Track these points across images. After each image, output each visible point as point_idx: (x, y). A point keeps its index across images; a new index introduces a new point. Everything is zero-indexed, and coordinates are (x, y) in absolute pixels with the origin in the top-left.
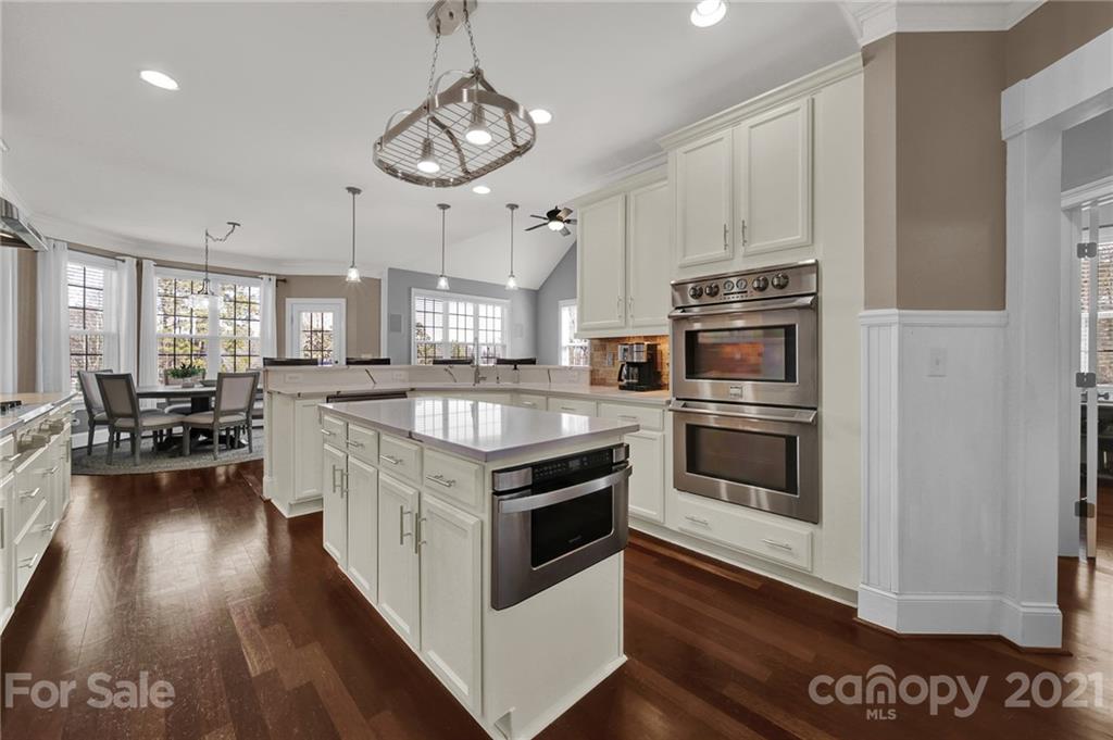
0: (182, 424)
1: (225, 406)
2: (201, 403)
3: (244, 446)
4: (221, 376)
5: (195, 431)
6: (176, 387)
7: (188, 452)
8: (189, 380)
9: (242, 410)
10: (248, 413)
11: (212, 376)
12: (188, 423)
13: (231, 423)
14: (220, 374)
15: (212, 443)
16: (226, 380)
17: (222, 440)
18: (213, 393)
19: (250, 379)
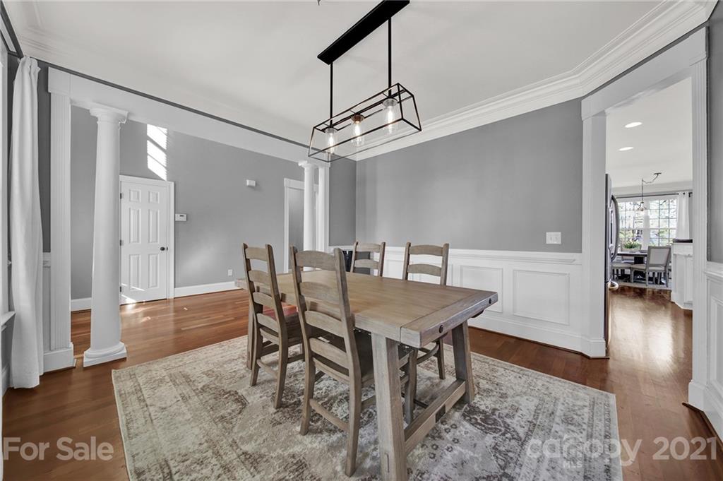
0: (630, 268)
1: (652, 262)
2: (639, 260)
3: (663, 284)
4: (650, 248)
5: (637, 273)
6: (628, 252)
7: (633, 281)
8: (633, 249)
9: (662, 265)
10: (665, 267)
11: (645, 248)
12: (633, 268)
13: (656, 271)
14: (649, 247)
15: (645, 280)
16: (652, 250)
17: (650, 279)
18: (646, 256)
19: (668, 250)
